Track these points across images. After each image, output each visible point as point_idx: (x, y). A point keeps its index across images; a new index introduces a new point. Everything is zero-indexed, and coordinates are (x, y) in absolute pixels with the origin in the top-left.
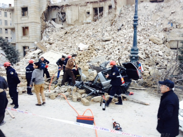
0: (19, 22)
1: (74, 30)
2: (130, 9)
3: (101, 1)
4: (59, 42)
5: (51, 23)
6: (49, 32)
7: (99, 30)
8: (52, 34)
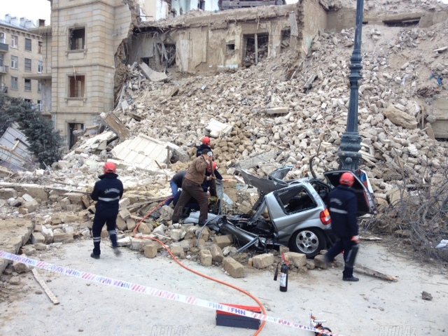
0: (61, 65)
1: (196, 86)
2: (336, 40)
3: (263, 19)
4: (159, 115)
5: (138, 68)
6: (133, 90)
7: (257, 88)
8: (142, 95)
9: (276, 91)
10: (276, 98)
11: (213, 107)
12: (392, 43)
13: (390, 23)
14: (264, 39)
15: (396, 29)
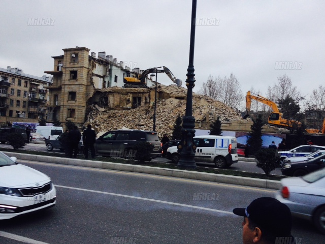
2: (161, 102)
5: (94, 107)
6: (94, 115)
7: (137, 117)
8: (97, 117)
9: (142, 118)
10: (142, 120)
11: (123, 122)
13: (177, 98)
15: (178, 100)
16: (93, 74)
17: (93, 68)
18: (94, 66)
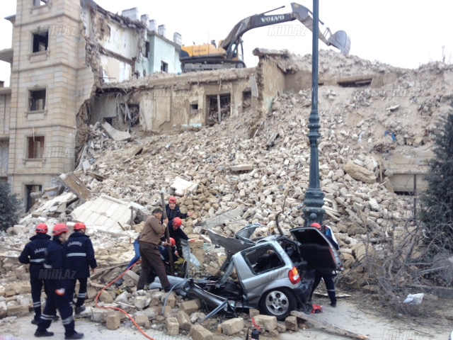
0: (20, 125)
1: (160, 144)
2: (294, 100)
3: (224, 81)
4: (122, 174)
5: (101, 128)
6: (96, 149)
7: (222, 146)
8: (104, 154)
9: (240, 148)
10: (240, 156)
11: (177, 165)
12: (347, 102)
13: (344, 84)
14: (226, 99)
15: (351, 90)
16: (102, 51)
17: (102, 35)
18: (104, 31)
